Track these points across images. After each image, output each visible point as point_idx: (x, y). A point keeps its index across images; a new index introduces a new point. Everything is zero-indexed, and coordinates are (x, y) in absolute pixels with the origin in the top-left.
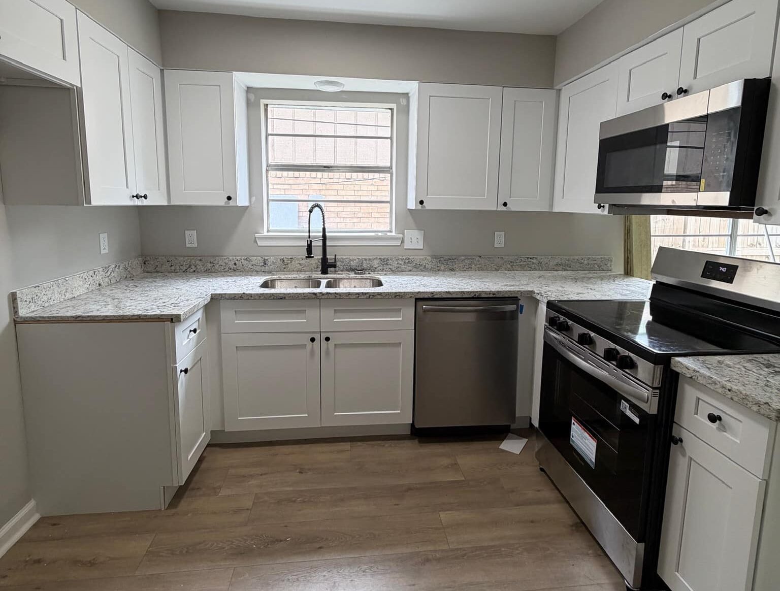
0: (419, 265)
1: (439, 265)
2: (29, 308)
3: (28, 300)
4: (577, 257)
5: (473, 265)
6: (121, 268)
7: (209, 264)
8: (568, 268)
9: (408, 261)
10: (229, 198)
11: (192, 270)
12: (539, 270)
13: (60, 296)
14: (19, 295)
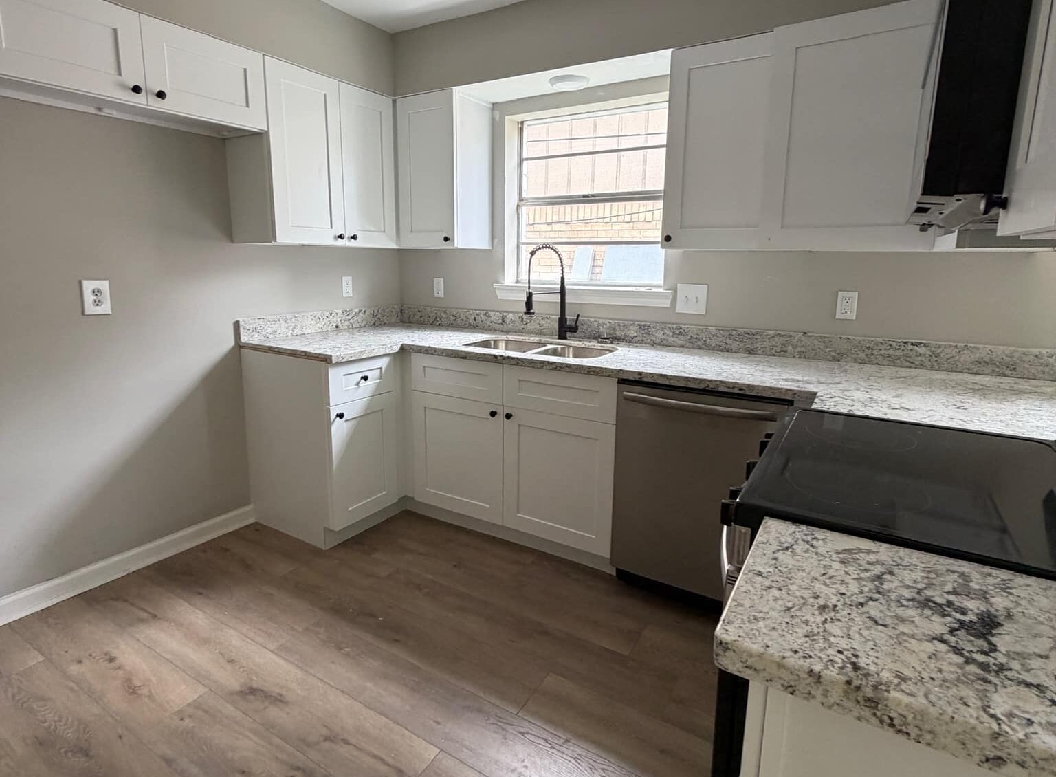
0: (696, 338)
1: (728, 341)
2: (252, 336)
3: (251, 329)
4: (1036, 351)
5: (790, 347)
6: (367, 313)
7: (452, 317)
8: (1008, 372)
9: (680, 332)
10: (446, 239)
11: (438, 324)
12: (932, 368)
13: (287, 331)
14: (241, 323)
